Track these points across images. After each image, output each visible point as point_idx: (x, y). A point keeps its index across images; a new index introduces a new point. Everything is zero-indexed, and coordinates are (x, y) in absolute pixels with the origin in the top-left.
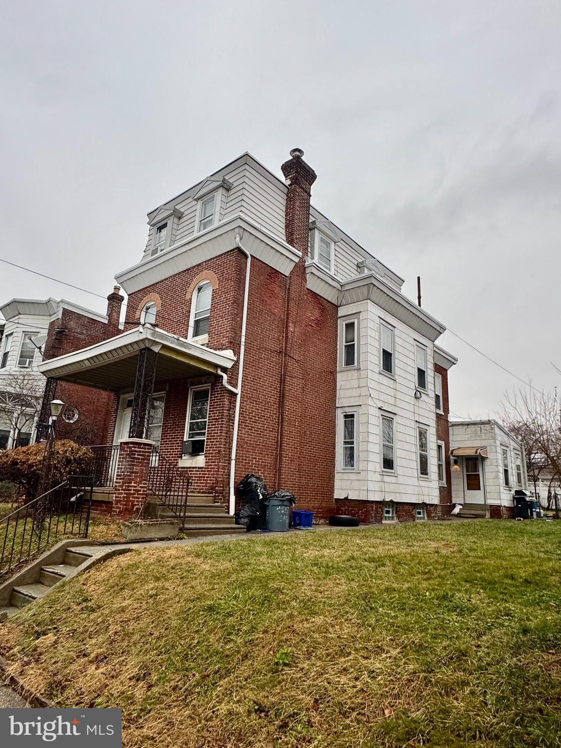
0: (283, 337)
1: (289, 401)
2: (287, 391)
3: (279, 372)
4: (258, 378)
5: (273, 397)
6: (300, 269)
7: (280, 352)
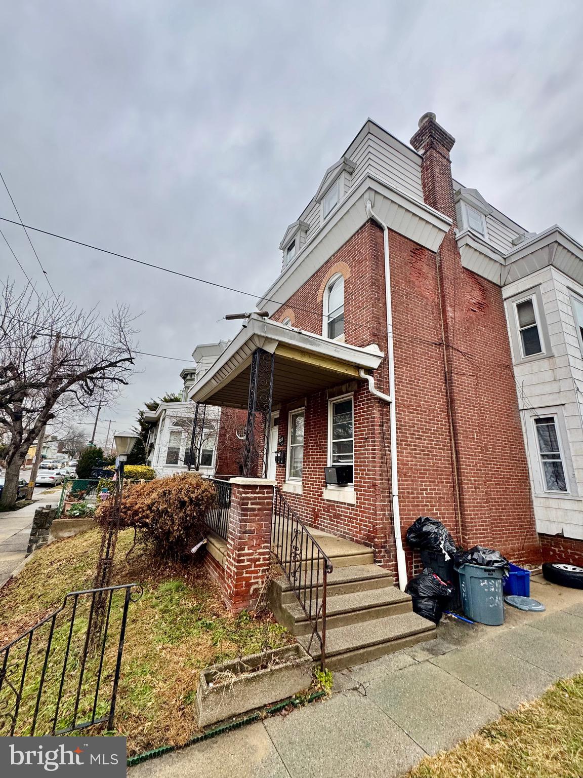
0: (441, 325)
1: (461, 407)
2: (457, 393)
3: (442, 370)
4: (415, 379)
5: (438, 403)
6: (451, 244)
7: (440, 344)
